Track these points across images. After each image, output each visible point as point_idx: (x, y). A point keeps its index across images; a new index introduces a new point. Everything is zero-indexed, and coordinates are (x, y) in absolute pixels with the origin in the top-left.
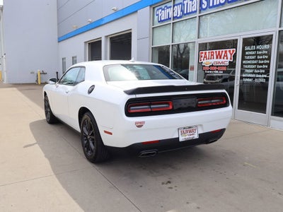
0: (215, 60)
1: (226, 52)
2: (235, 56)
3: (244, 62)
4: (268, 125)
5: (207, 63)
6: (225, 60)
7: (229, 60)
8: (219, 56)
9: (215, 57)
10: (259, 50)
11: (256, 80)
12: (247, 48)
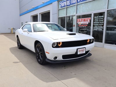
0: (83, 22)
1: (87, 19)
2: (91, 21)
3: (94, 23)
4: (103, 47)
5: (80, 23)
6: (87, 22)
7: (88, 22)
8: (84, 21)
9: (83, 21)
10: (100, 18)
11: (99, 30)
12: (95, 17)
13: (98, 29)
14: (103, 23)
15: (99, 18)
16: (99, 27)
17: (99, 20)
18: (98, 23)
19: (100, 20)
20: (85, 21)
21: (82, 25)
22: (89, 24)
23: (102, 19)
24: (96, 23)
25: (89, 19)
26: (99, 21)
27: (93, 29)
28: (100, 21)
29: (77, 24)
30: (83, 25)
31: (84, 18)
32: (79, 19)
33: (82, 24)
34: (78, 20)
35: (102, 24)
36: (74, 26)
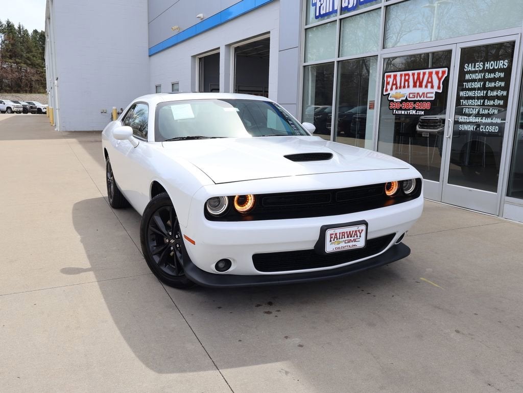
0: (412, 90)
1: (431, 74)
2: (446, 83)
3: (462, 94)
4: (500, 213)
5: (397, 94)
6: (429, 89)
7: (435, 90)
8: (418, 83)
9: (411, 83)
10: (490, 71)
11: (482, 129)
12: (468, 67)
13: (478, 125)
14: (505, 99)
15: (484, 71)
16: (483, 115)
17: (484, 80)
18: (481, 93)
19: (490, 80)
20: (421, 86)
21: (404, 105)
22: (440, 102)
23: (498, 75)
24: (471, 94)
25: (437, 73)
26: (484, 88)
27: (456, 122)
28: (488, 85)
29: (384, 97)
30: (411, 105)
31: (416, 72)
32: (395, 76)
33: (406, 100)
34: (391, 80)
35: (497, 102)
36: (372, 107)
